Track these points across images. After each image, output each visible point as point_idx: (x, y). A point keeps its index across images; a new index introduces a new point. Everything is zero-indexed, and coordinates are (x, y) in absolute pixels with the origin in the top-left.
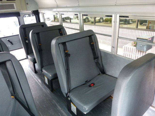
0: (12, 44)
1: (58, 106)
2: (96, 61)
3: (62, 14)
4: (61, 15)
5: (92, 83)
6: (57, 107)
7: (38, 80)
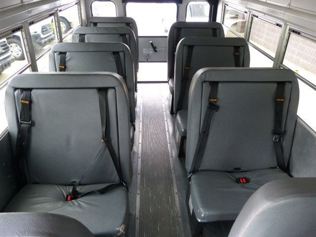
0: (156, 51)
1: (175, 185)
2: (276, 139)
3: (254, 16)
4: (252, 18)
5: (245, 178)
6: (173, 186)
7: (169, 126)
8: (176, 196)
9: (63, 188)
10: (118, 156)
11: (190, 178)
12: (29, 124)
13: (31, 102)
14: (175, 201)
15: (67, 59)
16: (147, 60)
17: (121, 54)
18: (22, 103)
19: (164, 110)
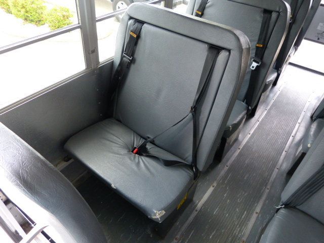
6: (258, 202)
7: (298, 131)
8: (254, 216)
9: (137, 138)
10: (200, 135)
11: (278, 209)
12: (130, 60)
13: (139, 37)
14: (249, 221)
15: (208, 5)
16: (318, 39)
17: (274, 15)
18: (131, 35)
19: (305, 110)
